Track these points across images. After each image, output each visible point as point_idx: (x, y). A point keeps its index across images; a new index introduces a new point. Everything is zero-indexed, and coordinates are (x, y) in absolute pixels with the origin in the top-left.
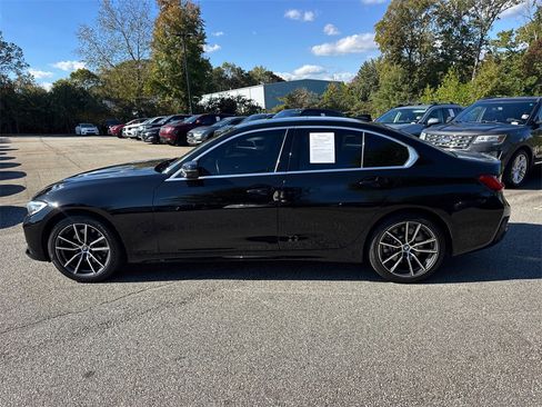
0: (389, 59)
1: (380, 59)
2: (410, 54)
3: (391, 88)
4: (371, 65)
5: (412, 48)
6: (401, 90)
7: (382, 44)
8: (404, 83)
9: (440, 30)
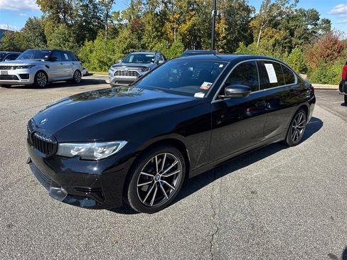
0: (51, 18)
1: (43, 17)
2: (64, 17)
3: (61, 40)
4: (34, 21)
5: (65, 13)
6: (69, 41)
7: (43, 6)
8: (70, 36)
9: (81, 4)
